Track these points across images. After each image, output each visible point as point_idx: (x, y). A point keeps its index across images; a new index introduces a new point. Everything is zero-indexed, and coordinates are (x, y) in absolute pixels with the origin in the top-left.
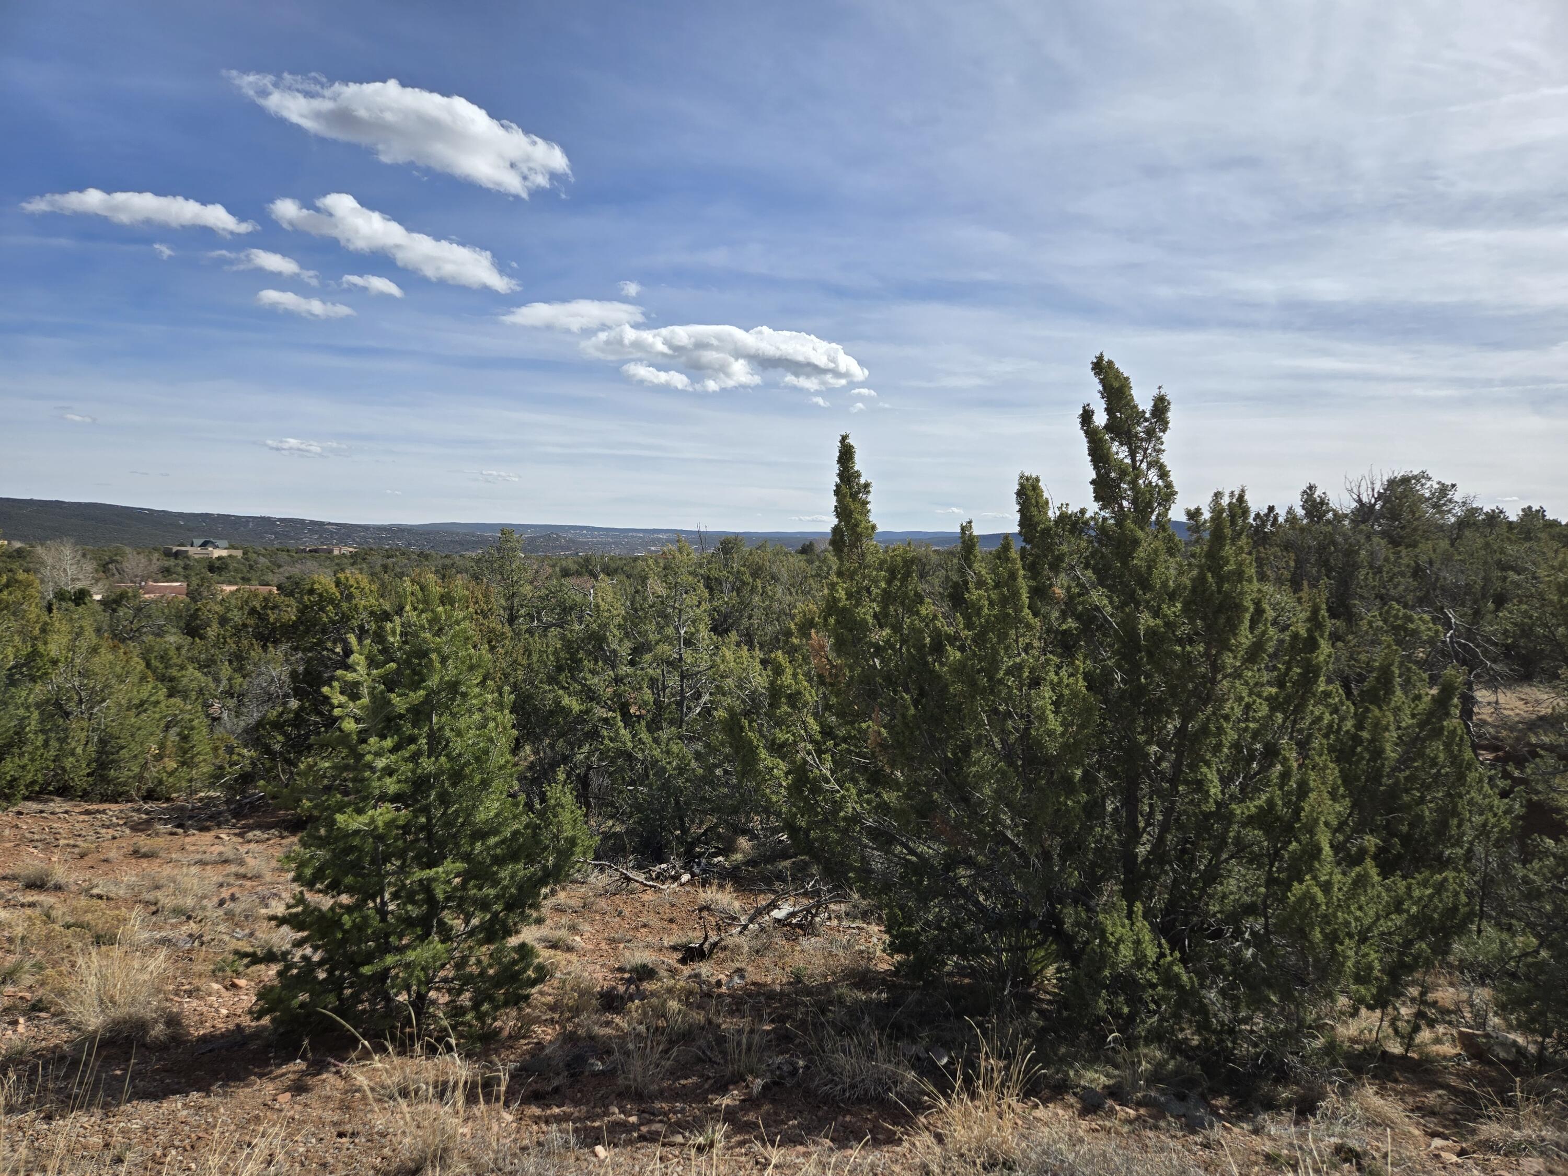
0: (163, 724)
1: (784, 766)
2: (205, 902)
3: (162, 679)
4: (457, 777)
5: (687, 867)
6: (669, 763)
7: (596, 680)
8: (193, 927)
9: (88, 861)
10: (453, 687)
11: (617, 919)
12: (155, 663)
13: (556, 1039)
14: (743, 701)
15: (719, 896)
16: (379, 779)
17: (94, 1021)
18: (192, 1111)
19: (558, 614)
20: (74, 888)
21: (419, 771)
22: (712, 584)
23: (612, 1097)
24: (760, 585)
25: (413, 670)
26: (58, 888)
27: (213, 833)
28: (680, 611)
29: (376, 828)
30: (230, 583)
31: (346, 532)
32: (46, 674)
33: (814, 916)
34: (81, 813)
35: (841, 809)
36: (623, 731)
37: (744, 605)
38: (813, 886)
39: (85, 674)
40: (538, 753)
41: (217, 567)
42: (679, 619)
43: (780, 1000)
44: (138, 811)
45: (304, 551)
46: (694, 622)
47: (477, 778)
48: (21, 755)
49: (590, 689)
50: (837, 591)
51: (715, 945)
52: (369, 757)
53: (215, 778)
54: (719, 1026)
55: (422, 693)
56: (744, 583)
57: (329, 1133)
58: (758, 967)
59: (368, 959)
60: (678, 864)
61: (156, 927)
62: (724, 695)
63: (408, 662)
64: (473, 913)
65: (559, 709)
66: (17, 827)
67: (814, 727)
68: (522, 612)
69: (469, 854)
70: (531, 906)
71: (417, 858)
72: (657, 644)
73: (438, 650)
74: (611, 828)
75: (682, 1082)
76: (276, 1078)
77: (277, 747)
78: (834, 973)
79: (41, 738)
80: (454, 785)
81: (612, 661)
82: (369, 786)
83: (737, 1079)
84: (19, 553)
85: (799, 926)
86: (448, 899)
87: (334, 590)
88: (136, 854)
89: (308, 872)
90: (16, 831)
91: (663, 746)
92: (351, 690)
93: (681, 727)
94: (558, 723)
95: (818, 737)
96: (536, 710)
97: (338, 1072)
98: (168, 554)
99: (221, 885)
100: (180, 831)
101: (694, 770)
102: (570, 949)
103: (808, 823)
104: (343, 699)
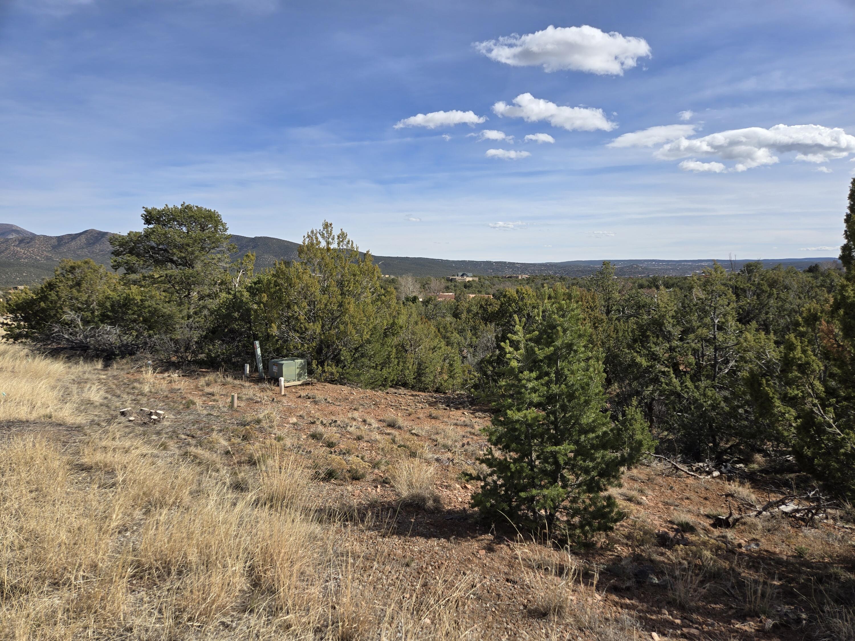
0: (442, 358)
1: (793, 412)
2: (456, 444)
3: (444, 337)
4: (571, 396)
5: (717, 467)
6: (705, 402)
7: (658, 349)
8: (450, 455)
9: (412, 417)
10: (569, 346)
11: (669, 491)
12: (441, 330)
13: (630, 557)
14: (761, 367)
15: (740, 489)
16: (529, 394)
17: (405, 494)
18: (440, 548)
19: (636, 310)
20: (406, 429)
21: (550, 391)
22: (738, 292)
23: (664, 603)
24: (775, 292)
25: (548, 336)
26: (400, 428)
27: (461, 411)
28: (715, 308)
29: (527, 420)
30: (473, 293)
31: (525, 267)
32: (398, 332)
33: (813, 515)
34: (410, 396)
35: (842, 447)
36: (674, 380)
37: (763, 305)
38: (813, 495)
39: (413, 333)
40: (622, 388)
41: (467, 286)
42: (714, 313)
43: (786, 567)
44: (432, 397)
45: (505, 277)
46: (724, 315)
47: (583, 399)
48: (389, 367)
49: (653, 354)
50: (847, 291)
51: (737, 520)
52: (524, 382)
53: (463, 385)
54: (739, 574)
55: (552, 348)
56: (763, 291)
57: (502, 577)
58: (769, 540)
59: (524, 489)
60: (711, 464)
61: (434, 452)
62: (746, 362)
63: (545, 331)
64: (580, 474)
65: (634, 364)
66: (386, 399)
67: (820, 387)
68: (614, 308)
69: (578, 441)
70: (614, 477)
71: (549, 439)
72: (698, 328)
73: (561, 325)
74: (666, 436)
75: (712, 605)
76: (479, 540)
77: (489, 373)
78: (831, 557)
79: (397, 360)
80: (569, 401)
81: (668, 337)
82: (524, 397)
83: (753, 615)
84: (393, 281)
85: (802, 519)
86: (566, 464)
87: (515, 295)
88: (431, 417)
89: (494, 438)
90: (385, 401)
91: (702, 391)
92: (515, 345)
93: (714, 380)
94: (634, 372)
95: (823, 395)
96: (621, 364)
97: (508, 545)
98: (448, 280)
99: (464, 437)
100: (448, 408)
101: (723, 408)
102: (639, 503)
103: (813, 453)
104: (511, 349)
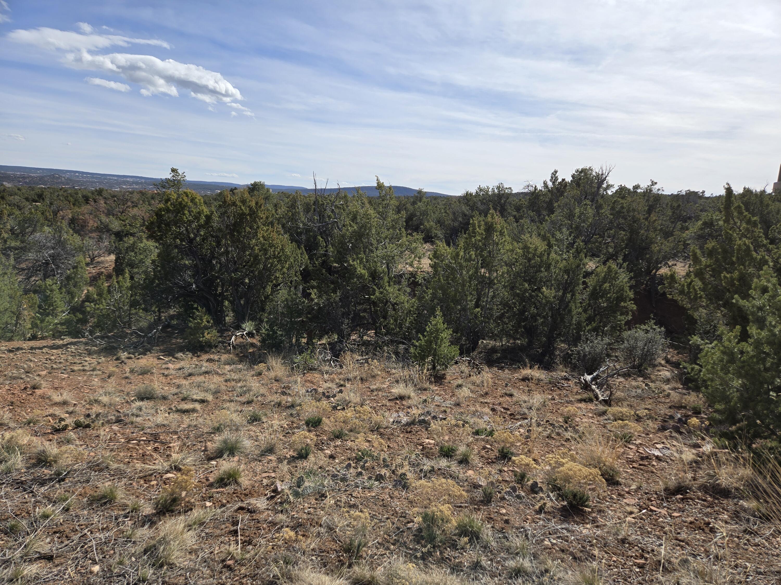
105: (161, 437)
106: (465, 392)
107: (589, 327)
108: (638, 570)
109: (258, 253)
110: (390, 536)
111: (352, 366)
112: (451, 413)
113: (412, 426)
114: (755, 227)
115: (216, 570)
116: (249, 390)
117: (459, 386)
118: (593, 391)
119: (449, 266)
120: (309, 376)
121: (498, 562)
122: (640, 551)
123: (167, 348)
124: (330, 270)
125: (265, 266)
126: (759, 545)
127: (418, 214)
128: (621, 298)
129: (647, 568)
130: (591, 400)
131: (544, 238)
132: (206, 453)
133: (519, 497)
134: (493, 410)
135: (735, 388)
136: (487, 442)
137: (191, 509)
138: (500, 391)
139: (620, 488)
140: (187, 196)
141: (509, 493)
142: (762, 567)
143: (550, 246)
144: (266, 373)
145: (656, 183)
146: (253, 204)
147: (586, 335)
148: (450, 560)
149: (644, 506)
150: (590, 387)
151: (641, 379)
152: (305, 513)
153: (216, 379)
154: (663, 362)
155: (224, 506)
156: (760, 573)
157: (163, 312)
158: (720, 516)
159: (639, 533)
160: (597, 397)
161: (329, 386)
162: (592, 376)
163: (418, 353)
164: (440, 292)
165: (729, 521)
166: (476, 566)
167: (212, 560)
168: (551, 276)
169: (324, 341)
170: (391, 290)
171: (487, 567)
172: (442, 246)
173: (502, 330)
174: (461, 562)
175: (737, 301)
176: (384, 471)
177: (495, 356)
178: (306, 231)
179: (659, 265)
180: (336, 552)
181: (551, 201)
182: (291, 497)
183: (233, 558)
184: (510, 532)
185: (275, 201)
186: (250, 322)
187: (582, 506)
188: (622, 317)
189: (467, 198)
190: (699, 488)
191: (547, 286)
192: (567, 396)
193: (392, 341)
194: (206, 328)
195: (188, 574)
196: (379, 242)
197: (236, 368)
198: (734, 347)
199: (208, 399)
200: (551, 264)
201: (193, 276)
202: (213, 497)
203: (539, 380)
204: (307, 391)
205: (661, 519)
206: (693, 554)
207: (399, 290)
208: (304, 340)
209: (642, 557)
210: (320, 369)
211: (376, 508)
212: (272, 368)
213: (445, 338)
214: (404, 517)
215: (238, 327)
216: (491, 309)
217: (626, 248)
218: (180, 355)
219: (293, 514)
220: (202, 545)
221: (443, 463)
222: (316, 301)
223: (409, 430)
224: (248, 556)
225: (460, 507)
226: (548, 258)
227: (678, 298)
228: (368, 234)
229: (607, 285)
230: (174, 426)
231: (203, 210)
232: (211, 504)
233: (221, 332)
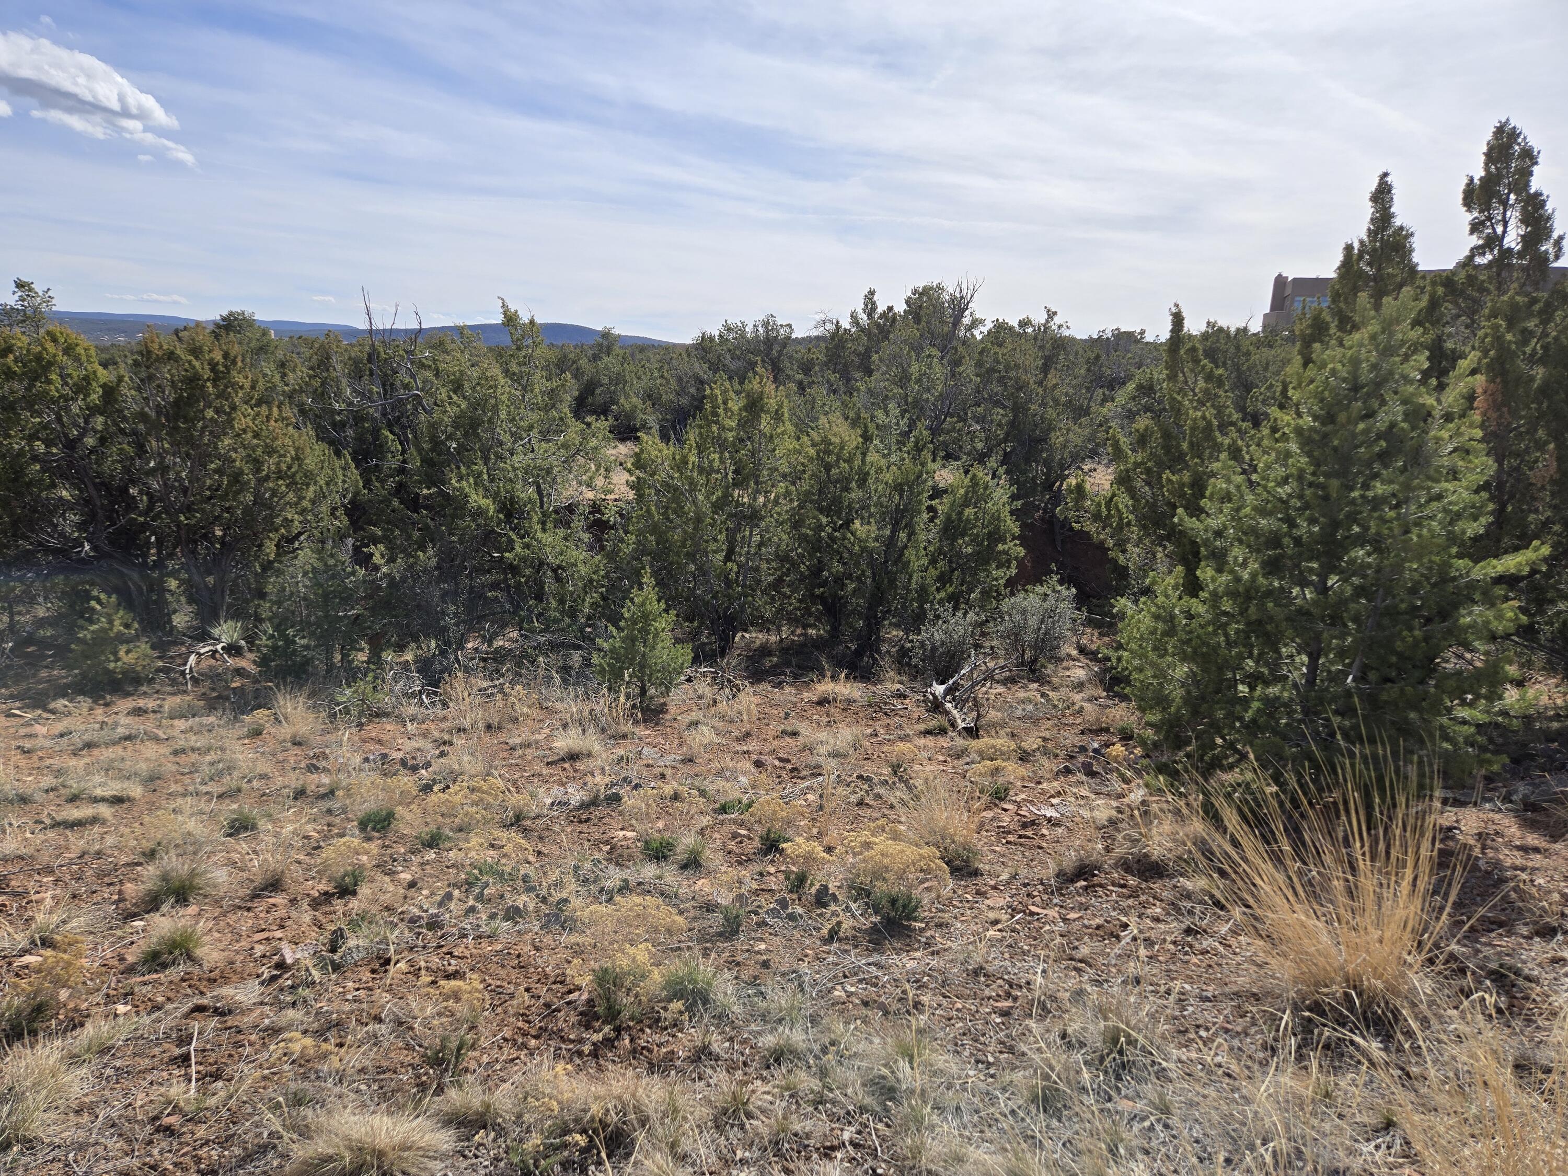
105: (13, 883)
106: (705, 735)
107: (943, 594)
108: (998, 1020)
109: (240, 468)
110: (529, 1022)
111: (468, 700)
112: (674, 776)
113: (592, 809)
114: (1219, 387)
115: (136, 1140)
116: (230, 769)
117: (695, 724)
118: (947, 713)
119: (668, 485)
120: (372, 730)
121: (745, 1042)
122: (1007, 987)
123: (29, 689)
124: (414, 504)
125: (257, 495)
126: (1208, 952)
127: (606, 381)
128: (996, 536)
129: (1016, 1013)
130: (942, 731)
131: (855, 422)
132: (121, 905)
133: (792, 917)
134: (759, 764)
135: (1178, 680)
136: (742, 824)
137: (82, 1025)
138: (775, 727)
139: (980, 880)
140: (55, 340)
141: (773, 912)
142: (1210, 988)
143: (867, 438)
144: (273, 731)
145: (1055, 313)
146: (218, 356)
147: (936, 610)
148: (650, 1051)
149: (1020, 907)
150: (942, 705)
151: (1036, 685)
152: (347, 1000)
153: (151, 750)
154: (1074, 653)
155: (159, 1009)
156: (1207, 999)
157: (19, 613)
158: (1149, 911)
159: (1007, 956)
160: (953, 725)
161: (417, 745)
162: (944, 687)
163: (609, 665)
164: (653, 538)
165: (1162, 917)
166: (701, 1054)
167: (129, 1121)
168: (870, 497)
169: (409, 656)
170: (547, 538)
171: (722, 1054)
172: (652, 444)
173: (779, 611)
174: (672, 1052)
175: (1181, 519)
176: (522, 900)
177: (767, 663)
178: (355, 418)
179: (1066, 472)
180: (413, 1068)
181: (868, 350)
182: (316, 975)
183: (176, 1109)
184: (769, 982)
185: (280, 355)
186: (230, 623)
187: (909, 919)
188: (1000, 573)
189: (704, 346)
190: (1116, 866)
191: (862, 519)
192: (900, 727)
193: (554, 647)
194: (122, 639)
195: (71, 1155)
196: (516, 437)
197: (201, 725)
198: (1174, 607)
199: (132, 794)
200: (868, 473)
201: (81, 527)
202: (132, 994)
203: (850, 701)
204: (366, 760)
205: (1047, 927)
206: (1097, 981)
207: (565, 539)
208: (362, 657)
209: (1008, 995)
210: (397, 712)
211: (502, 973)
212: (286, 718)
213: (663, 630)
214: (561, 982)
215: (203, 636)
216: (757, 569)
217: (1005, 440)
218: (59, 704)
219: (319, 1005)
220: (107, 1093)
221: (649, 871)
222: (385, 569)
223: (584, 817)
224: (212, 1102)
225: (679, 949)
226: (863, 461)
227: (1091, 528)
228: (490, 421)
229: (969, 512)
230: (45, 858)
231: (95, 372)
232: (129, 1007)
233: (161, 647)
